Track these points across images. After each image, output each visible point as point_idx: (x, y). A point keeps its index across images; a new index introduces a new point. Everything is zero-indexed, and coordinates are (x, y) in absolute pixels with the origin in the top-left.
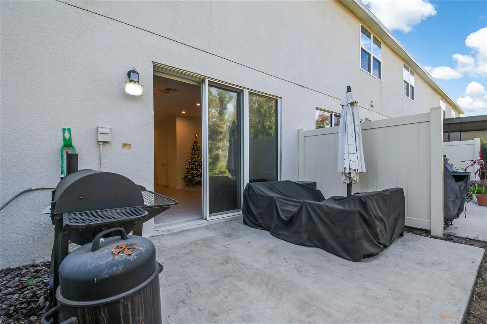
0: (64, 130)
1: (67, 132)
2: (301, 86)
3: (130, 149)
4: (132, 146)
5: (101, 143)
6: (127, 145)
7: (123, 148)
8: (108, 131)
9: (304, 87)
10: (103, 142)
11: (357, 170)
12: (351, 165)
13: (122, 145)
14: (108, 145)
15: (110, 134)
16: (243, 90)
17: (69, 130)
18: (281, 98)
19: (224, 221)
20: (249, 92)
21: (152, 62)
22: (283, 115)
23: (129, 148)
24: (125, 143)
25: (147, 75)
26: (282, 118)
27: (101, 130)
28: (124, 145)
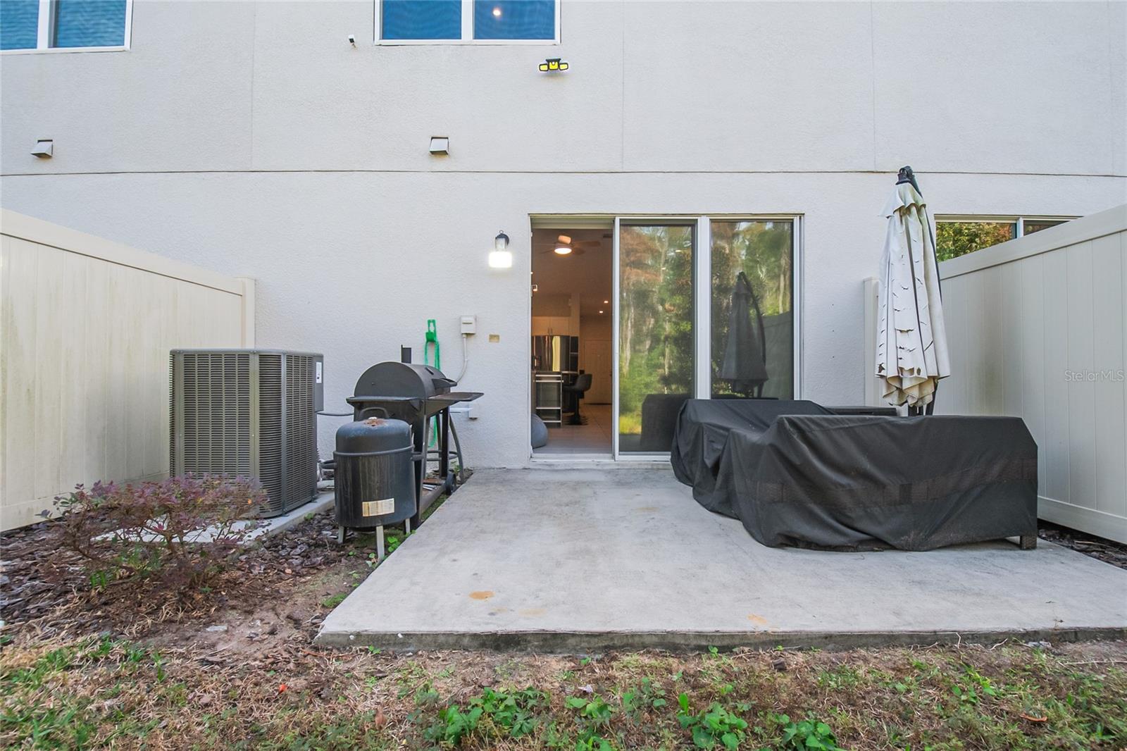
0: (429, 322)
1: (432, 324)
2: (873, 172)
3: (498, 342)
4: (500, 337)
5: (464, 336)
6: (495, 336)
7: (490, 341)
8: (471, 320)
9: (884, 172)
10: (466, 334)
11: (915, 371)
12: (901, 359)
13: (488, 337)
14: (473, 337)
15: (474, 324)
16: (697, 220)
17: (434, 321)
18: (804, 214)
19: (650, 467)
20: (710, 220)
21: (529, 214)
22: (807, 252)
23: (497, 340)
24: (492, 334)
25: (523, 236)
26: (806, 259)
27: (465, 320)
28: (492, 337)
